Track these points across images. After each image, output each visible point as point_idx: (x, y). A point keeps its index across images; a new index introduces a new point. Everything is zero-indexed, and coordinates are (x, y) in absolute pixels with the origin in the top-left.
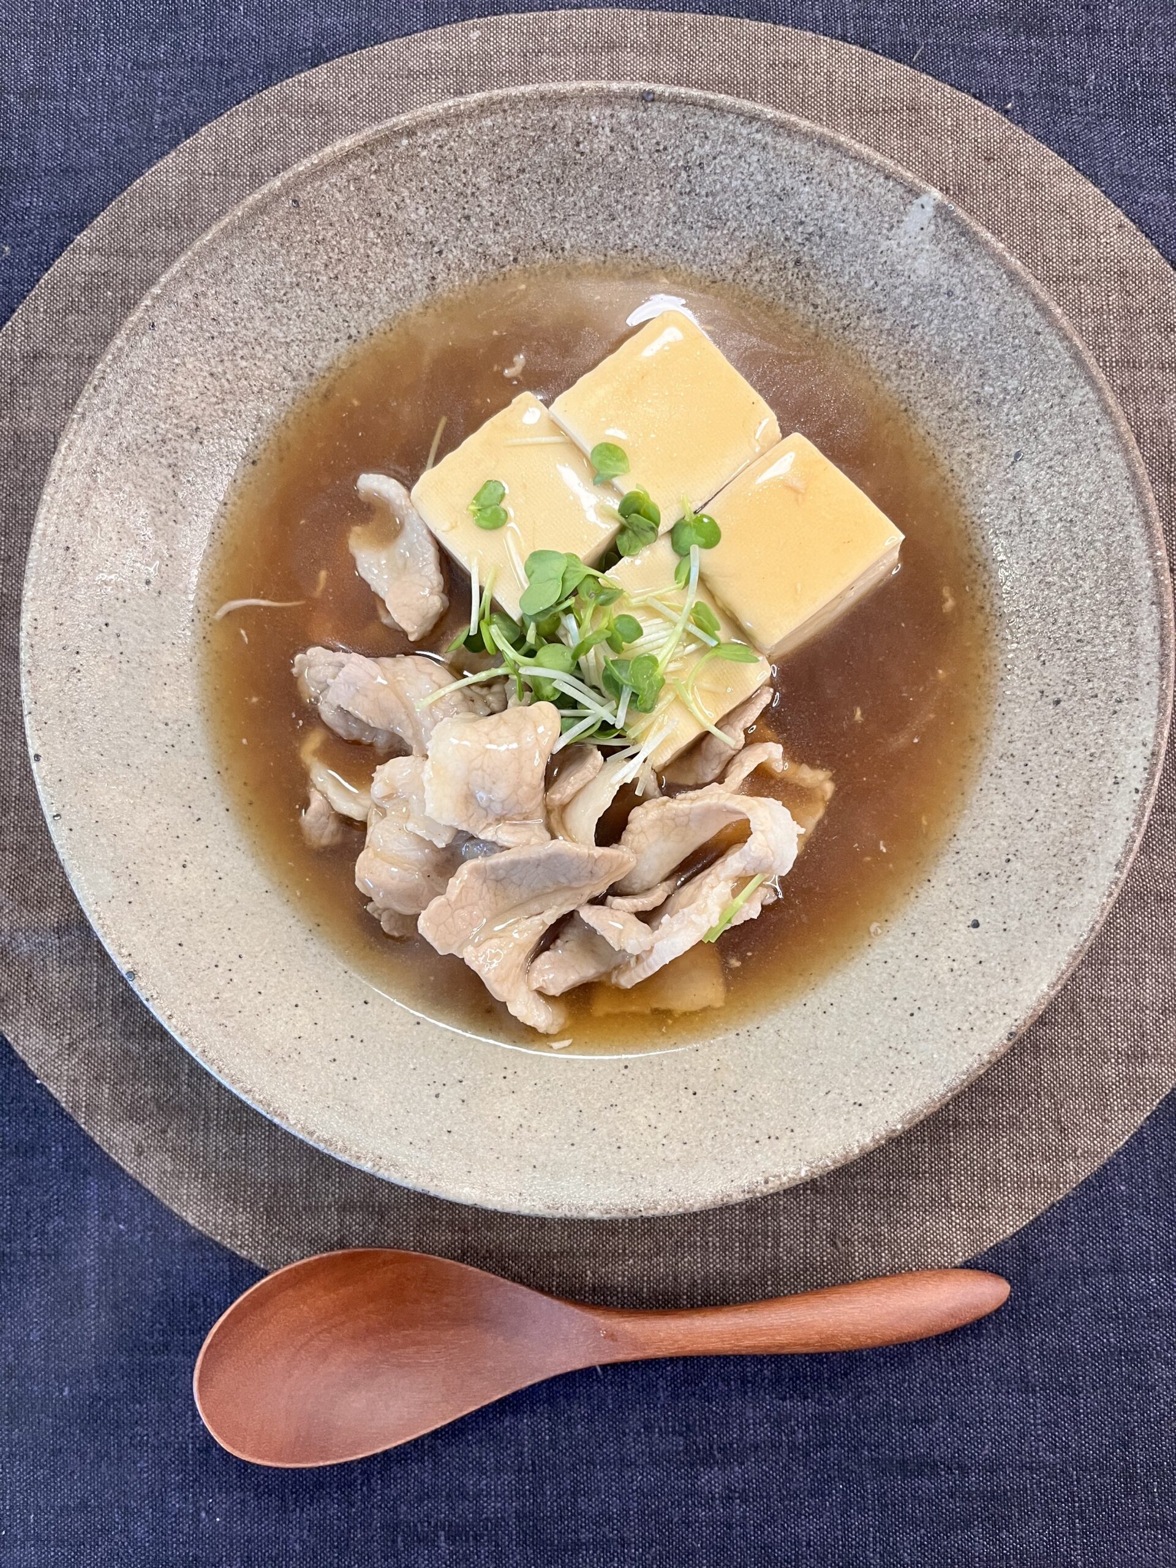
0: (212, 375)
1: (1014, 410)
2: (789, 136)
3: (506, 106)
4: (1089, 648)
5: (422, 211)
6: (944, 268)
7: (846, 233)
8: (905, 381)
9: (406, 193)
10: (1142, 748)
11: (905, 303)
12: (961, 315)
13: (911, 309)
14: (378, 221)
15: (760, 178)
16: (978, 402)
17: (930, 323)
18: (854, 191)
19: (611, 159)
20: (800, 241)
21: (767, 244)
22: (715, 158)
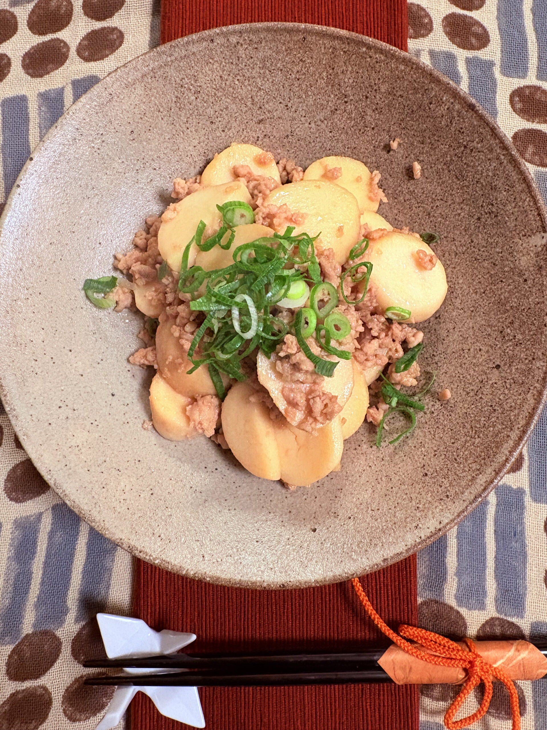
0: (221, 77)
1: (511, 348)
2: (514, 167)
3: (414, 66)
4: (456, 465)
5: (351, 81)
6: (531, 269)
7: (506, 223)
8: (481, 300)
9: (350, 69)
10: (438, 523)
11: (506, 269)
12: (523, 292)
13: (506, 274)
14: (331, 71)
15: (490, 174)
16: (501, 332)
17: (509, 285)
18: (522, 209)
19: (439, 119)
20: (486, 211)
21: (473, 202)
22: (479, 152)
